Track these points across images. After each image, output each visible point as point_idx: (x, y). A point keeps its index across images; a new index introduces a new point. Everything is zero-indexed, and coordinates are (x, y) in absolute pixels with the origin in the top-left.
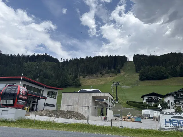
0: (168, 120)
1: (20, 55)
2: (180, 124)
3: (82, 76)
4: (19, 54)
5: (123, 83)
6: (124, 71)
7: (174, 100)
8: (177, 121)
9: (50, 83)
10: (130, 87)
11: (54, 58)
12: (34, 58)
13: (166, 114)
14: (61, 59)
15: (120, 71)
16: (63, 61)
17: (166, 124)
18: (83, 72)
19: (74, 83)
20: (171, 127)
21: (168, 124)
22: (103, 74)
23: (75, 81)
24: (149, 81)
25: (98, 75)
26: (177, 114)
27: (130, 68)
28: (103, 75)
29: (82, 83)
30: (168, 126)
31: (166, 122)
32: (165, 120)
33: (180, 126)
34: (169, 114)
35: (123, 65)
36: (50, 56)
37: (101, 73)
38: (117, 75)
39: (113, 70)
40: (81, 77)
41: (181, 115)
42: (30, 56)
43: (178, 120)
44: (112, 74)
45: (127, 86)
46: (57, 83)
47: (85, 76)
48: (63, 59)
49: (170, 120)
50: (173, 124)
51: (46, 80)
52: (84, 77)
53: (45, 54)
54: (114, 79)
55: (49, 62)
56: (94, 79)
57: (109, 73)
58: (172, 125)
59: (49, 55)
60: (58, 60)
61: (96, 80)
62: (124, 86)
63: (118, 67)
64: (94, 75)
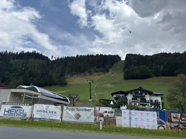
0: (7, 110)
1: (8, 52)
2: (17, 112)
3: (70, 74)
4: (6, 51)
5: (108, 82)
6: (113, 70)
7: (133, 97)
8: (14, 111)
9: (35, 82)
10: (113, 86)
11: (44, 56)
12: (22, 56)
13: (8, 104)
14: (52, 57)
15: (109, 70)
16: (54, 59)
17: (4, 113)
18: (72, 71)
19: (59, 81)
20: (8, 115)
21: (6, 113)
22: (91, 72)
23: (60, 80)
24: (132, 80)
25: (87, 74)
26: (16, 104)
27: (119, 68)
28: (91, 74)
29: (68, 81)
30: (6, 115)
31: (5, 111)
32: (5, 109)
33: (16, 114)
34: (10, 105)
35: (112, 64)
36: (40, 53)
37: (89, 72)
38: (105, 74)
39: (101, 69)
40: (69, 76)
41: (20, 105)
42: (19, 53)
43: (16, 110)
44: (99, 73)
45: (110, 85)
46: (42, 82)
47: (73, 74)
48: (54, 57)
49: (9, 109)
50: (11, 113)
51: (31, 78)
52: (71, 76)
53: (34, 51)
54: (101, 78)
55: (38, 60)
56: (81, 77)
57: (97, 72)
58: (9, 114)
59: (38, 53)
60: (49, 58)
61: (82, 78)
62: (108, 85)
63: (107, 66)
64: (82, 74)
